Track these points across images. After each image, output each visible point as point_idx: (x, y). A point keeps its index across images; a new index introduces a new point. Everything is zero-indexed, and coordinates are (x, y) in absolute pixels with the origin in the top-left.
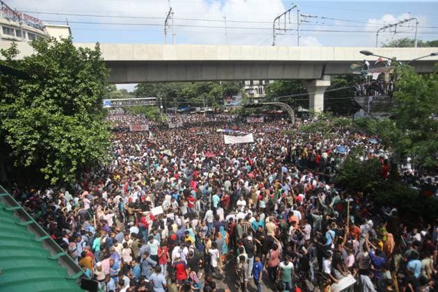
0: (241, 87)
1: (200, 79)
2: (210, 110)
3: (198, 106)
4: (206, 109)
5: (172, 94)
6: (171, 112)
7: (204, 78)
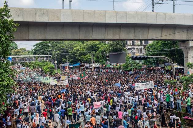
0: (124, 47)
1: (91, 39)
2: (97, 66)
3: (87, 63)
4: (94, 65)
5: (65, 52)
6: (64, 67)
7: (94, 37)
